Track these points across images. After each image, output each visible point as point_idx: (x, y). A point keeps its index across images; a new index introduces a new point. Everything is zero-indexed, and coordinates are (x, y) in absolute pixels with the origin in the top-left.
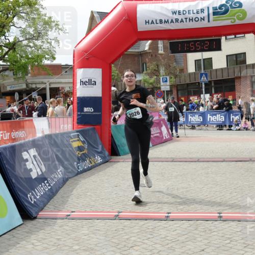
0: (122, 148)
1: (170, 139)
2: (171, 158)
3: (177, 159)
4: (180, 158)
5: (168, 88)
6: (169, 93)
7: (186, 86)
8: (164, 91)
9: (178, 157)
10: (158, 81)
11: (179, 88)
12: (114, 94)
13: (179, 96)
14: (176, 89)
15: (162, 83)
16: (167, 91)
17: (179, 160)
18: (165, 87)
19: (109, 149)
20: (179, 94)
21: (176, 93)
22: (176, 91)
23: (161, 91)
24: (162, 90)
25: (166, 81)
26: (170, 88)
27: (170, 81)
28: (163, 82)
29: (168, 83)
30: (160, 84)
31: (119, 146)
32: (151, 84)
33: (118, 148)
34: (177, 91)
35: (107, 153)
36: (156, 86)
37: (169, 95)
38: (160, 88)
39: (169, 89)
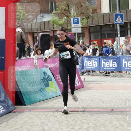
0: (28, 96)
1: (82, 86)
2: (82, 108)
3: (89, 108)
4: (92, 108)
5: (79, 30)
6: (80, 35)
7: (99, 28)
8: (75, 34)
9: (89, 107)
10: (69, 23)
11: (92, 30)
12: (20, 36)
13: (92, 39)
14: (88, 31)
15: (73, 25)
16: (78, 34)
17: (91, 110)
18: (76, 29)
19: (13, 98)
20: (92, 36)
21: (88, 35)
22: (88, 34)
23: (72, 34)
24: (73, 32)
25: (77, 23)
26: (82, 30)
27: (81, 23)
28: (74, 23)
29: (80, 25)
30: (70, 25)
31: (24, 94)
32: (61, 25)
33: (24, 96)
34: (90, 33)
35: (10, 102)
36: (67, 28)
37: (81, 38)
38: (70, 30)
39: (80, 32)
